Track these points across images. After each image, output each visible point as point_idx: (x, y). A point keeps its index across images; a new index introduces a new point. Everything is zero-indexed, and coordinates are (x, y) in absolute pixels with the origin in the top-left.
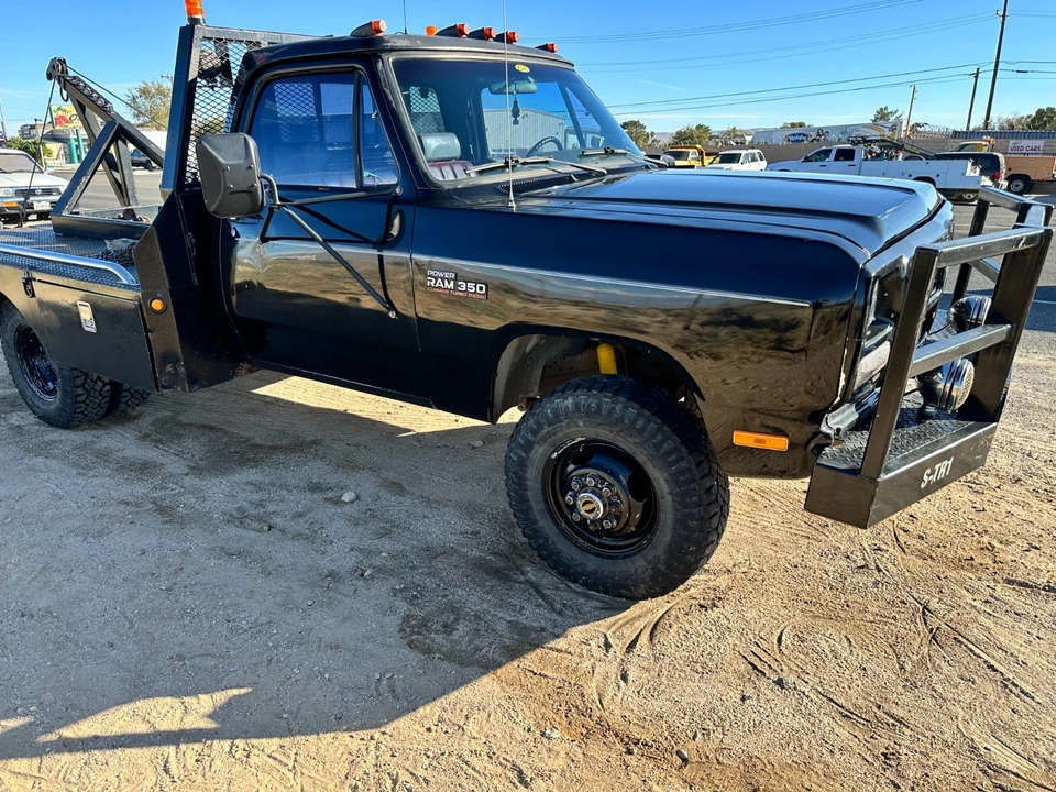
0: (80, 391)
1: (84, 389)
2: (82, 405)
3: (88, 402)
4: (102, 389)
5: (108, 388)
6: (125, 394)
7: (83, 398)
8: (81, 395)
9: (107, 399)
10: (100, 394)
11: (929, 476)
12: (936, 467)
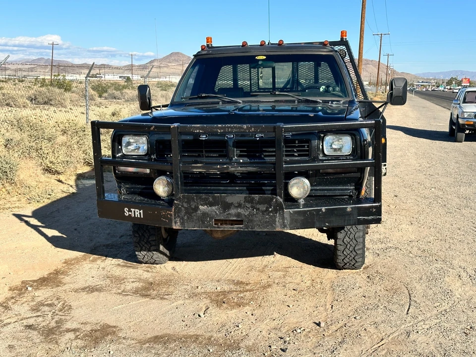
11: (129, 212)
12: (131, 209)
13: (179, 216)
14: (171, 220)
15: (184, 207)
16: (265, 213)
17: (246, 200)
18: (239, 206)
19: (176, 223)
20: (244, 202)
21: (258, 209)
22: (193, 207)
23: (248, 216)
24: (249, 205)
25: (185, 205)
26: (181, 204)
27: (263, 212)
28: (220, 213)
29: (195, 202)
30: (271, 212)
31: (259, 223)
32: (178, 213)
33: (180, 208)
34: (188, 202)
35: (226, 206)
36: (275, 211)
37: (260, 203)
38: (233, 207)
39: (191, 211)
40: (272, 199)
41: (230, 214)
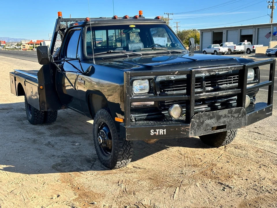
0: (36, 113)
1: (37, 113)
2: (36, 117)
3: (38, 117)
4: (42, 114)
5: (43, 113)
6: (49, 116)
7: (36, 115)
8: (36, 114)
9: (43, 117)
10: (41, 115)
11: (154, 132)
12: (156, 130)
13: (193, 129)
14: (188, 132)
15: (197, 122)
16: (237, 119)
17: (229, 113)
18: (225, 116)
19: (191, 133)
20: (228, 114)
21: (234, 117)
22: (201, 121)
23: (229, 122)
24: (230, 115)
25: (197, 121)
26: (195, 121)
27: (236, 118)
28: (215, 123)
29: (202, 118)
30: (240, 117)
31: (234, 125)
32: (193, 126)
33: (194, 123)
34: (199, 119)
35: (219, 118)
36: (242, 116)
37: (235, 113)
38: (222, 117)
39: (200, 124)
40: (241, 110)
41: (220, 122)
